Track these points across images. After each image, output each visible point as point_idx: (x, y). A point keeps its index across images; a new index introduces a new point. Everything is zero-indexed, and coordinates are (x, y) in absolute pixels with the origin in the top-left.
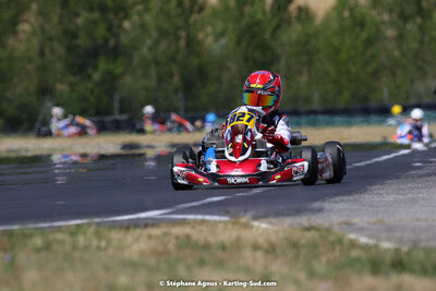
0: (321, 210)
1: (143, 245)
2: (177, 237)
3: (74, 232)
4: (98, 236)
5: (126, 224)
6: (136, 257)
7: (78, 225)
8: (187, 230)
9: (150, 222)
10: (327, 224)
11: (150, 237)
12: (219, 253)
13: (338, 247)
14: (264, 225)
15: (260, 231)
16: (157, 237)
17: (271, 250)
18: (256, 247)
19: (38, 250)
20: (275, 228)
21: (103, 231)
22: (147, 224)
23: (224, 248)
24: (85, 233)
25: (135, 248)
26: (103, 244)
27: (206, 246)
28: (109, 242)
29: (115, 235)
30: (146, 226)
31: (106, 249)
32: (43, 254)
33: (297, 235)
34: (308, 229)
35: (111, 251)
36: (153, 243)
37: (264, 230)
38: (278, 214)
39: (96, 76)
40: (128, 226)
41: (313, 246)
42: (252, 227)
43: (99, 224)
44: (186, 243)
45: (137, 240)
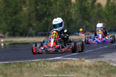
0: (103, 57)
1: (56, 66)
2: (65, 64)
3: (37, 63)
4: (44, 64)
5: (51, 61)
6: (54, 69)
7: (38, 61)
8: (67, 62)
9: (58, 60)
10: (105, 61)
11: (57, 64)
12: (76, 68)
13: (108, 67)
14: (88, 61)
15: (87, 62)
16: (59, 64)
17: (90, 67)
18: (86, 67)
19: (28, 67)
20: (91, 62)
21: (45, 62)
22: (57, 60)
23: (77, 67)
24: (40, 63)
25: (54, 67)
26: (45, 66)
27: (72, 67)
28: (47, 65)
29: (48, 63)
30: (57, 61)
31: (46, 67)
32: (29, 68)
33: (97, 63)
34: (100, 62)
35: (47, 68)
36: (58, 66)
37: (88, 62)
38: (92, 58)
39: (44, 21)
40: (52, 61)
41: (101, 66)
42: (85, 61)
43: (44, 61)
44: (67, 66)
45: (54, 65)
